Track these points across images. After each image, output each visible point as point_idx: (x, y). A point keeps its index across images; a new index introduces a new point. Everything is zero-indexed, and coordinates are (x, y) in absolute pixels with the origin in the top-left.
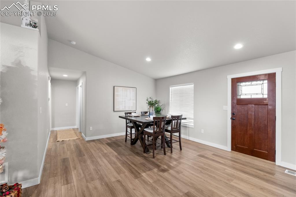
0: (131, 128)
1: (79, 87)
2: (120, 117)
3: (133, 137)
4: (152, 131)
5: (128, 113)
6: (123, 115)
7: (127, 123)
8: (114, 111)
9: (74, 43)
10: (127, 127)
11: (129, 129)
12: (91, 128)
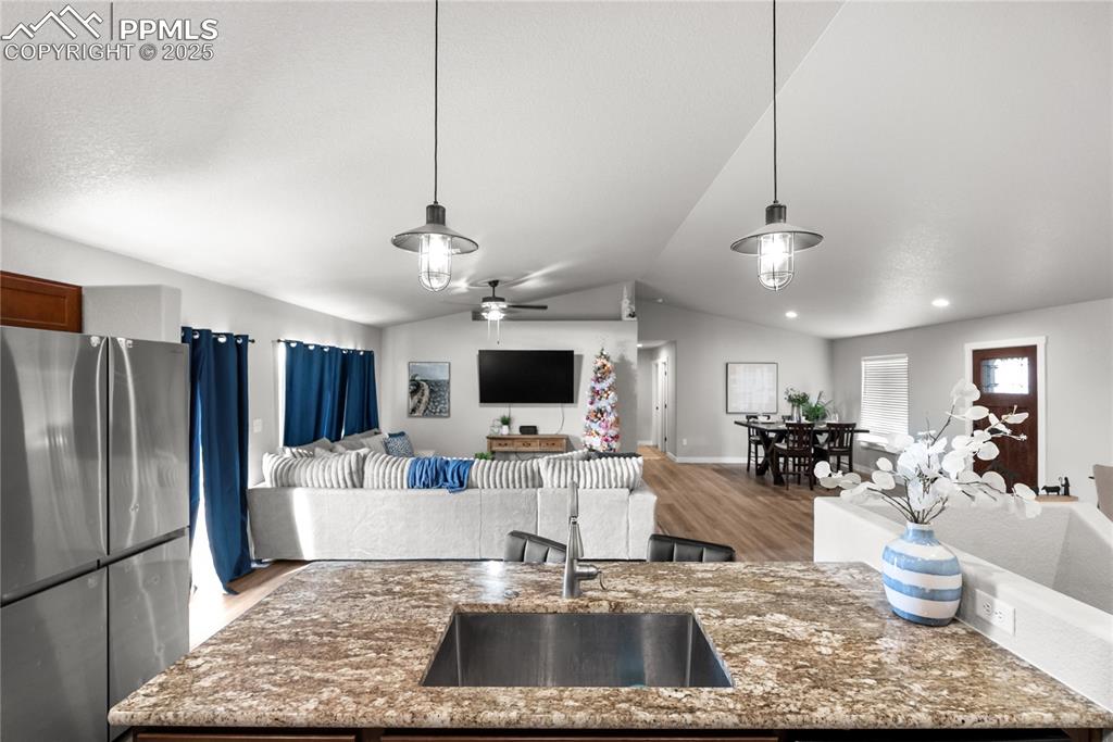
0: (757, 443)
1: (661, 366)
2: (736, 423)
3: (760, 461)
4: (785, 447)
5: (751, 417)
6: (743, 419)
7: (750, 436)
8: (727, 412)
9: (660, 301)
10: (750, 442)
11: (753, 446)
12: (685, 442)
